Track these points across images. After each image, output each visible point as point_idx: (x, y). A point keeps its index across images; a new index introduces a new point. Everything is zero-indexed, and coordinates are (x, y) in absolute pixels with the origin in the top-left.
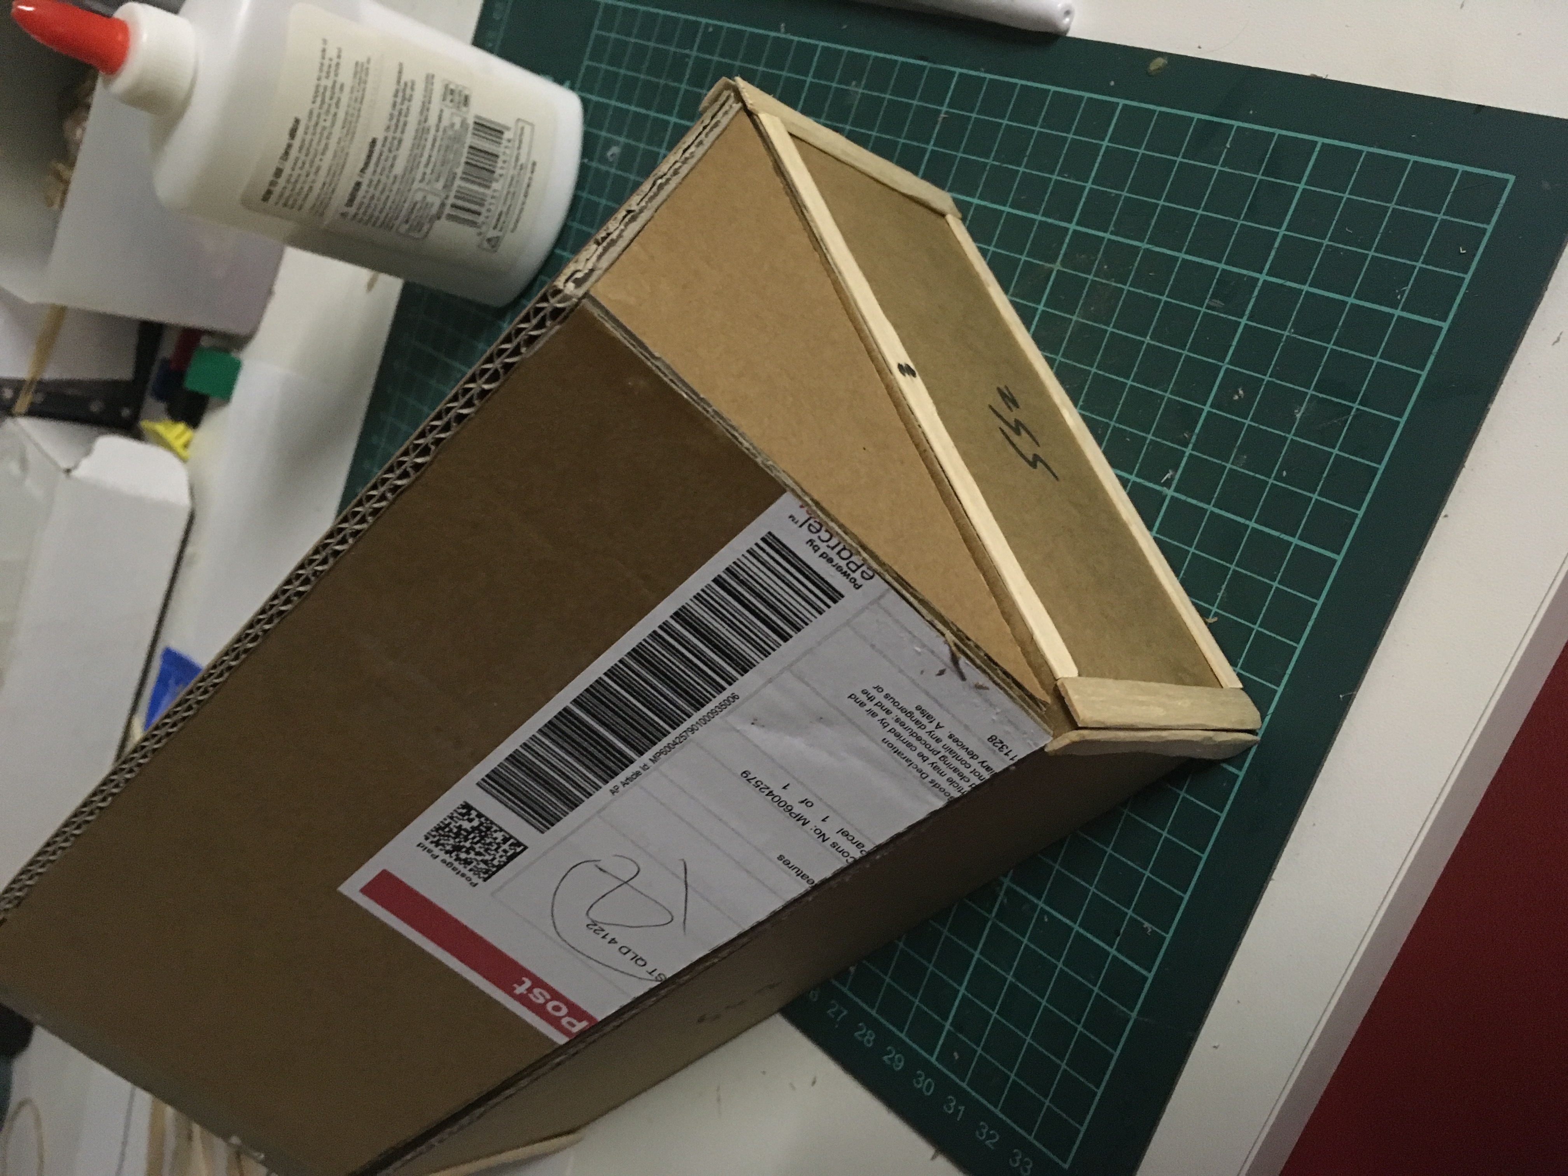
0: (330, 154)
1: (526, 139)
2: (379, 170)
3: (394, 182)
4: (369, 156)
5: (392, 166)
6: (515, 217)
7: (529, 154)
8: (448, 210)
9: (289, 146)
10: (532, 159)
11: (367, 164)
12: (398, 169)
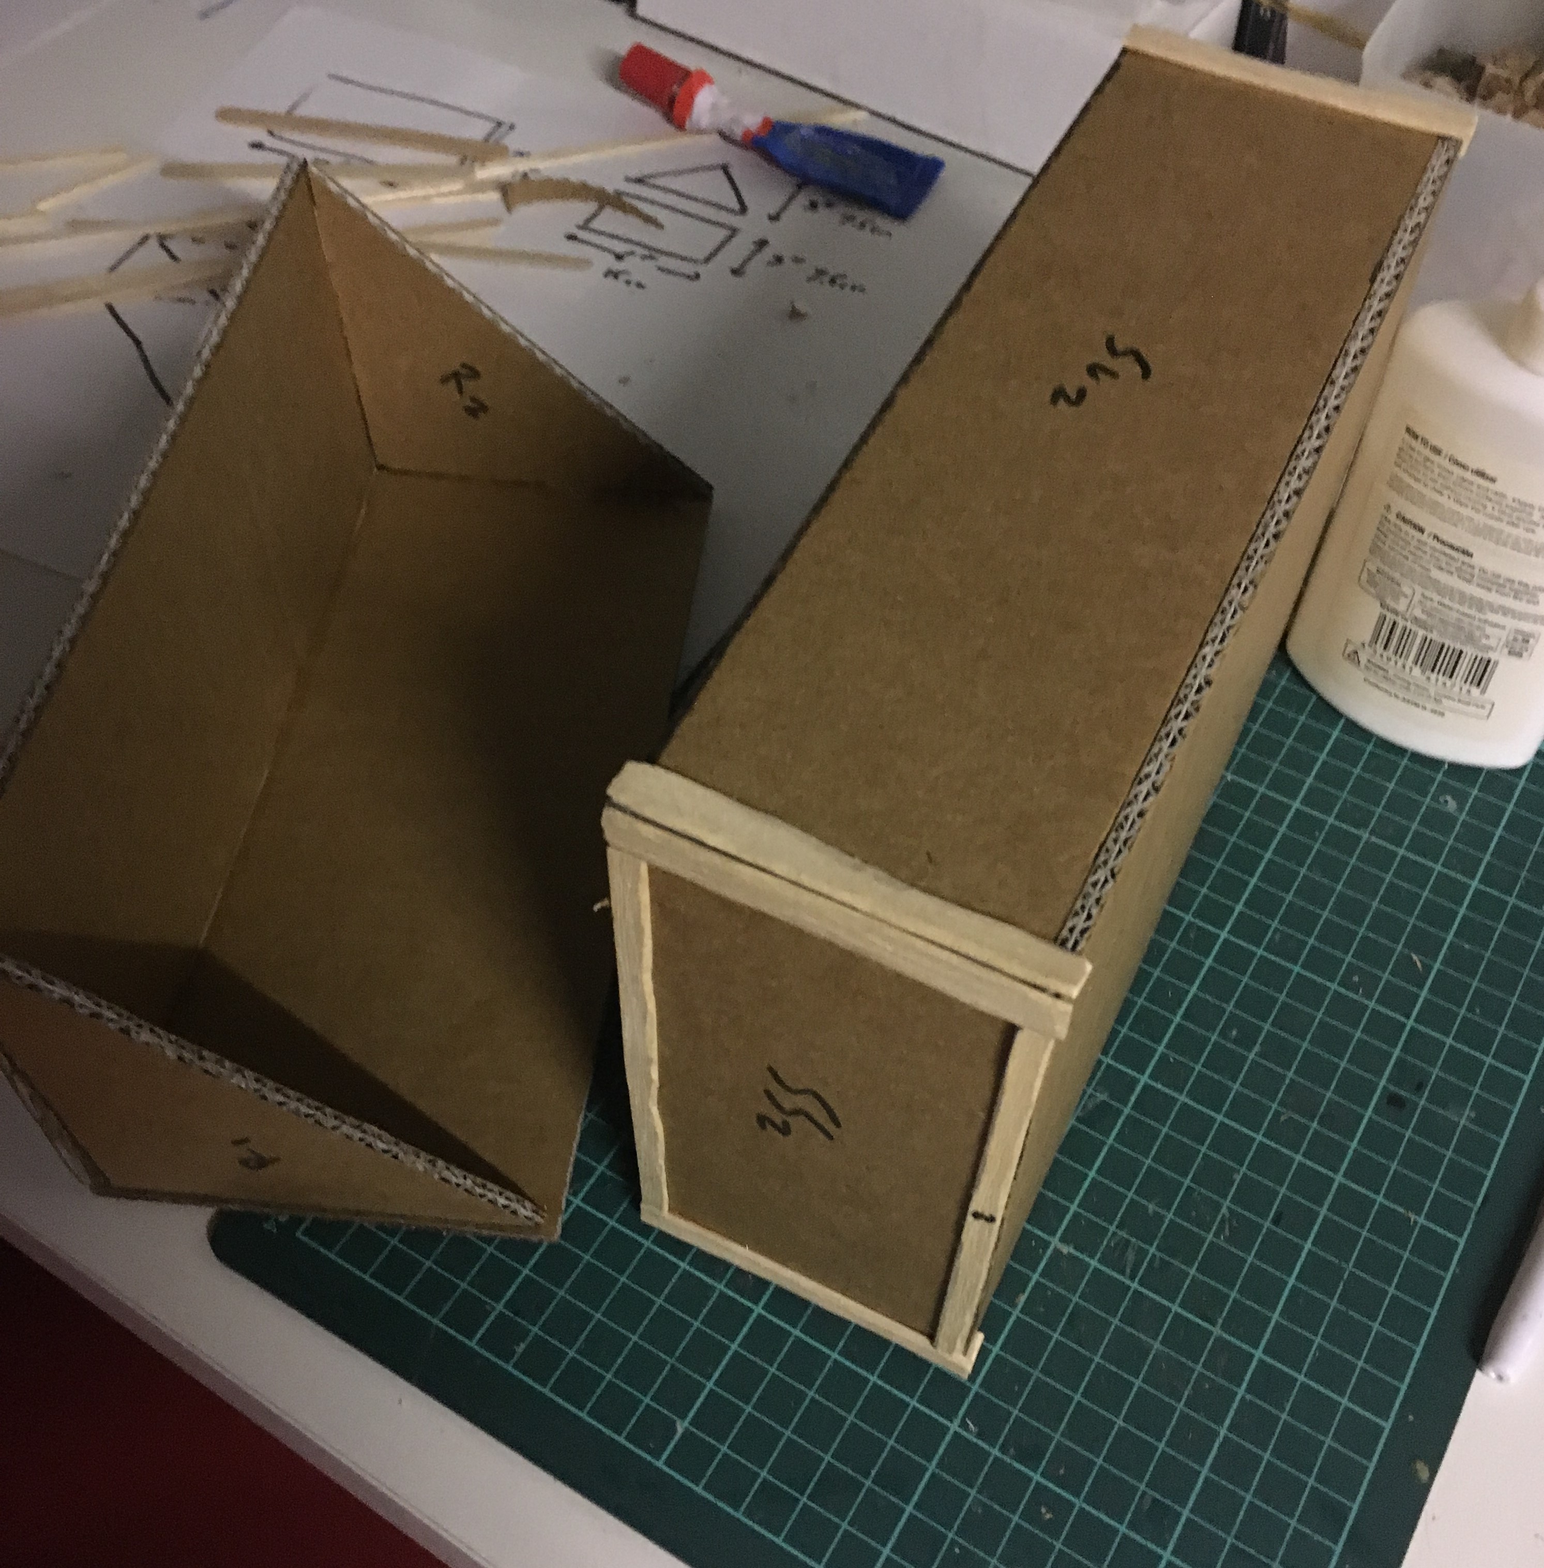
0: (1456, 507)
1: (1472, 709)
2: (1437, 554)
3: (1422, 566)
4: (1452, 547)
5: (1441, 569)
6: (1381, 685)
7: (1452, 710)
8: (1390, 617)
9: (1464, 467)
10: (1447, 713)
11: (1443, 543)
12: (1435, 574)
